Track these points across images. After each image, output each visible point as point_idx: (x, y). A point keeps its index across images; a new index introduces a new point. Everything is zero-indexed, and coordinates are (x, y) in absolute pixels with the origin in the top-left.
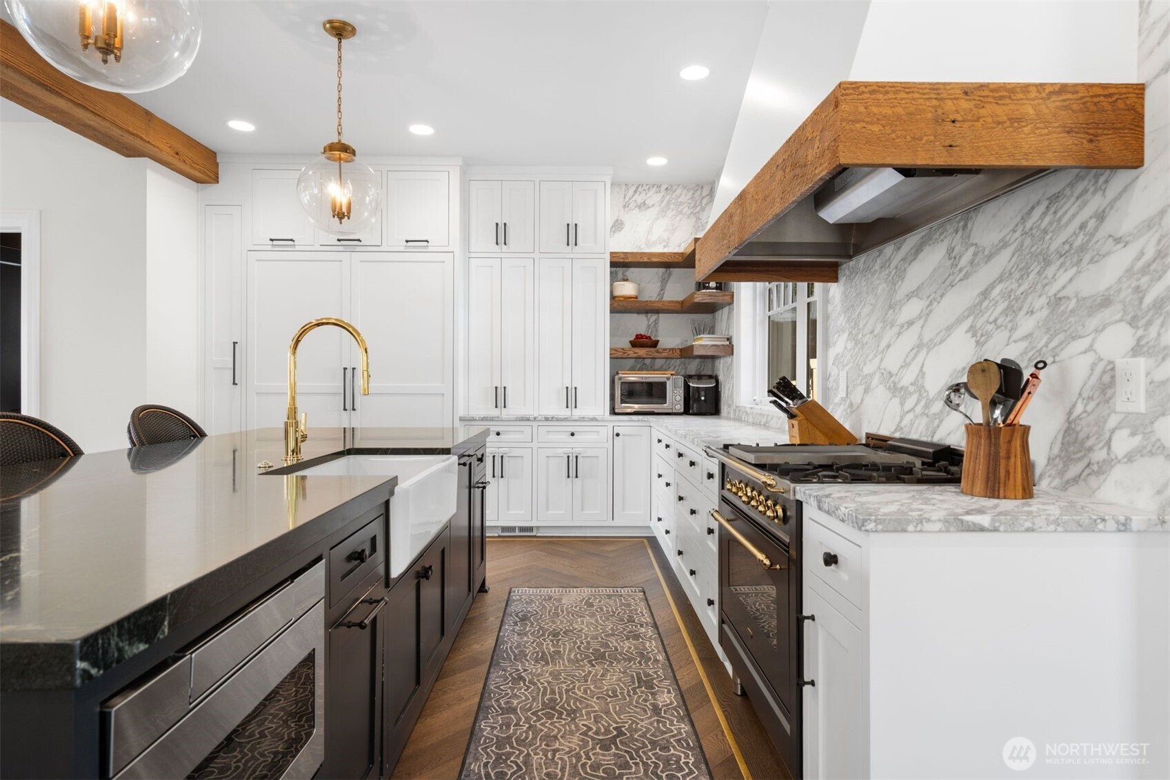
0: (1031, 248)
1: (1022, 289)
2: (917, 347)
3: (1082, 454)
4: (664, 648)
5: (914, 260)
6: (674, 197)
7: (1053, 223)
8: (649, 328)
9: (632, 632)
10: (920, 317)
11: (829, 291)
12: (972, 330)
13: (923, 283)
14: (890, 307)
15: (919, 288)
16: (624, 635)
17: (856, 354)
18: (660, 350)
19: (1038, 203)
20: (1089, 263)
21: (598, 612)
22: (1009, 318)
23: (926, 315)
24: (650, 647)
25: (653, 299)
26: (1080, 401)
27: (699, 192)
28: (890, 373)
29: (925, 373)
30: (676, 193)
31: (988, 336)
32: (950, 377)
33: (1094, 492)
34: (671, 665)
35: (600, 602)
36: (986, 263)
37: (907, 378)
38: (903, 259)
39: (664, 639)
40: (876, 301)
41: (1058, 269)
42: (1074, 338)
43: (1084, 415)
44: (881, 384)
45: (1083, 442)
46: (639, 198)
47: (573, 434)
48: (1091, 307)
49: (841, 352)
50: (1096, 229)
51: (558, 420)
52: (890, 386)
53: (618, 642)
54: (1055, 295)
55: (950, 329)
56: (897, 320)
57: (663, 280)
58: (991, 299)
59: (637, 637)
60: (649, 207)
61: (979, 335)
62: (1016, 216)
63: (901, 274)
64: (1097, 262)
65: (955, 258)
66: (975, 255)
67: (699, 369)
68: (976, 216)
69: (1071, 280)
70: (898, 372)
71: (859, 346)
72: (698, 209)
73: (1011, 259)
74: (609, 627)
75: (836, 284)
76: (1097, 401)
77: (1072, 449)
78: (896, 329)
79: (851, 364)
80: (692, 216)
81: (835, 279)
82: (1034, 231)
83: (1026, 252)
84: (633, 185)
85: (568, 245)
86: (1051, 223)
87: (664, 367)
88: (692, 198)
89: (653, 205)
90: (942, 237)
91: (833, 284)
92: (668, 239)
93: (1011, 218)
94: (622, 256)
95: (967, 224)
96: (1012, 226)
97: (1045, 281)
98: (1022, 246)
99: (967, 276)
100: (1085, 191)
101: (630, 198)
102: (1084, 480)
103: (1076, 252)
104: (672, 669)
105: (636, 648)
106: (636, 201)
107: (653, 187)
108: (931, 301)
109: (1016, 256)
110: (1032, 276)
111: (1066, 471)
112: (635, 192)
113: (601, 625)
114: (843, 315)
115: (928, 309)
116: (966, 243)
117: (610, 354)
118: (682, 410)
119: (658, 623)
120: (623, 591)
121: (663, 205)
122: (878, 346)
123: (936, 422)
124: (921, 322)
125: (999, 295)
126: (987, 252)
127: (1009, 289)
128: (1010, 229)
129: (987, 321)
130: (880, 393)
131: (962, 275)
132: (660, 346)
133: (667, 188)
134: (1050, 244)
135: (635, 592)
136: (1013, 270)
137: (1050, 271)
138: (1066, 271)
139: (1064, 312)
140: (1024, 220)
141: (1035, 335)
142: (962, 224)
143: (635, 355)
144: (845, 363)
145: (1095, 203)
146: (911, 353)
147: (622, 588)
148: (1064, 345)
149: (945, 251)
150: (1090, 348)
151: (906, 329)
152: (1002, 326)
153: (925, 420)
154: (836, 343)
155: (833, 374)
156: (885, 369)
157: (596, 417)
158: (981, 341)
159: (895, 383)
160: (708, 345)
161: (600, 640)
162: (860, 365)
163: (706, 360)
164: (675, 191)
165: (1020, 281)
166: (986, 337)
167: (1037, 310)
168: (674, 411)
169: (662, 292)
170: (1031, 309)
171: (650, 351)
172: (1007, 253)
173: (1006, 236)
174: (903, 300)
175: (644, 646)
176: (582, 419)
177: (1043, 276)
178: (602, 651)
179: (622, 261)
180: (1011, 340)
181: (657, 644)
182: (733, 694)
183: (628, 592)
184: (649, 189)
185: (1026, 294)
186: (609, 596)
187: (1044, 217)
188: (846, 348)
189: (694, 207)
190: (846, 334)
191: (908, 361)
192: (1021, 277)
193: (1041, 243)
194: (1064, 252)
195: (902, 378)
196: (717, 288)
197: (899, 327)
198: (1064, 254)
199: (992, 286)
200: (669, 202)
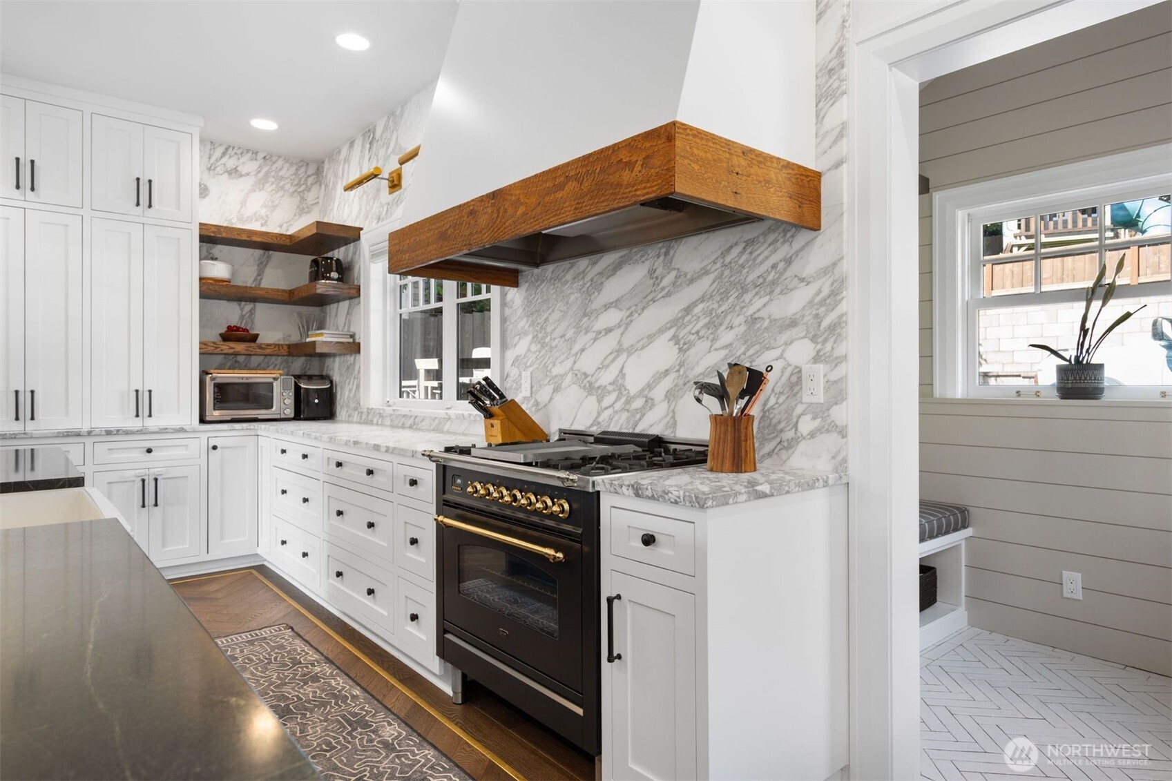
0: (730, 278)
1: (723, 308)
2: (616, 351)
3: (775, 435)
4: (355, 681)
5: (612, 275)
6: (273, 169)
7: (750, 260)
8: (243, 319)
9: (305, 675)
10: (619, 326)
11: (506, 294)
12: (675, 339)
13: (622, 297)
14: (585, 315)
15: (618, 300)
16: (298, 680)
17: (543, 356)
18: (263, 346)
19: (736, 244)
20: (779, 294)
21: (248, 663)
22: (710, 331)
23: (626, 324)
24: (338, 684)
25: (249, 285)
26: (773, 395)
27: (303, 169)
28: (585, 374)
29: (625, 374)
30: (275, 165)
31: (691, 344)
32: (652, 377)
33: (784, 462)
34: (373, 696)
35: (242, 651)
36: (688, 285)
37: (606, 378)
38: (600, 274)
39: (347, 672)
40: (567, 308)
41: (754, 296)
42: (768, 349)
43: (777, 406)
44: (573, 383)
45: (775, 426)
46: (230, 163)
47: (149, 451)
48: (781, 327)
49: (523, 353)
50: (785, 269)
51: (127, 433)
52: (585, 386)
53: (296, 691)
54: (752, 315)
55: (651, 338)
56: (592, 327)
57: (262, 263)
58: (694, 314)
59: (315, 678)
60: (242, 176)
61: (682, 343)
62: (716, 251)
63: (597, 286)
64: (786, 294)
65: (657, 278)
66: (677, 277)
67: (305, 368)
68: (678, 246)
69: (765, 305)
70: (594, 374)
71: (547, 348)
72: (303, 187)
73: (712, 284)
74: (274, 677)
75: (516, 289)
76: (787, 395)
77: (766, 431)
78: (591, 335)
79: (537, 366)
80: (296, 194)
81: (515, 284)
82: (733, 265)
83: (726, 280)
84: (221, 145)
85: (138, 204)
86: (747, 261)
87: (263, 365)
88: (296, 174)
89: (248, 174)
90: (643, 259)
91: (512, 288)
92: (267, 216)
93: (712, 252)
94: (213, 229)
95: (669, 251)
96: (713, 258)
97: (743, 305)
98: (722, 275)
99: (669, 294)
100: (776, 241)
101: (217, 160)
102: (776, 454)
103: (769, 285)
104: (377, 700)
105: (323, 691)
106: (224, 164)
107: (247, 152)
108: (632, 312)
109: (716, 283)
110: (731, 299)
111: (761, 448)
112: (224, 154)
113: (262, 677)
114: (525, 320)
115: (629, 319)
116: (668, 267)
117: (200, 349)
118: (292, 416)
119: (330, 657)
120: (265, 633)
121: (260, 175)
122: (571, 349)
123: (638, 416)
124: (622, 329)
125: (700, 312)
126: (689, 276)
127: (710, 308)
128: (711, 260)
129: (690, 333)
130: (573, 393)
131: (663, 293)
132: (259, 341)
133: (265, 157)
134: (747, 276)
135: (280, 630)
136: (714, 294)
137: (747, 297)
138: (760, 298)
139: (759, 329)
140: (723, 255)
141: (734, 345)
142: (663, 250)
143: (231, 351)
144: (528, 364)
145: (784, 251)
146: (611, 356)
147: (259, 629)
148: (758, 354)
149: (646, 271)
150: (781, 357)
151: (603, 336)
152: (703, 337)
153: (625, 415)
154: (516, 345)
155: (512, 375)
156: (579, 371)
157: (184, 427)
158: (684, 348)
159: (590, 384)
160: (332, 342)
161: (271, 694)
162: (547, 367)
163: (313, 358)
164: (275, 163)
165: (721, 303)
166: (688, 345)
167: (736, 326)
168: (283, 416)
169: (259, 278)
170: (730, 325)
171: (250, 347)
172: (707, 280)
173: (707, 265)
174: (600, 309)
175: (330, 685)
176: (164, 431)
177: (741, 300)
178: (283, 705)
179: (212, 235)
180: (713, 348)
181: (343, 679)
182: (453, 705)
183: (271, 632)
184: (242, 153)
185: (725, 313)
186: (251, 643)
187: (742, 255)
188: (529, 350)
189: (298, 184)
190: (529, 338)
191: (606, 362)
192: (722, 299)
193: (738, 275)
194: (759, 284)
195: (599, 379)
196: (338, 280)
197: (595, 334)
198: (759, 285)
199: (694, 304)
200: (267, 175)
